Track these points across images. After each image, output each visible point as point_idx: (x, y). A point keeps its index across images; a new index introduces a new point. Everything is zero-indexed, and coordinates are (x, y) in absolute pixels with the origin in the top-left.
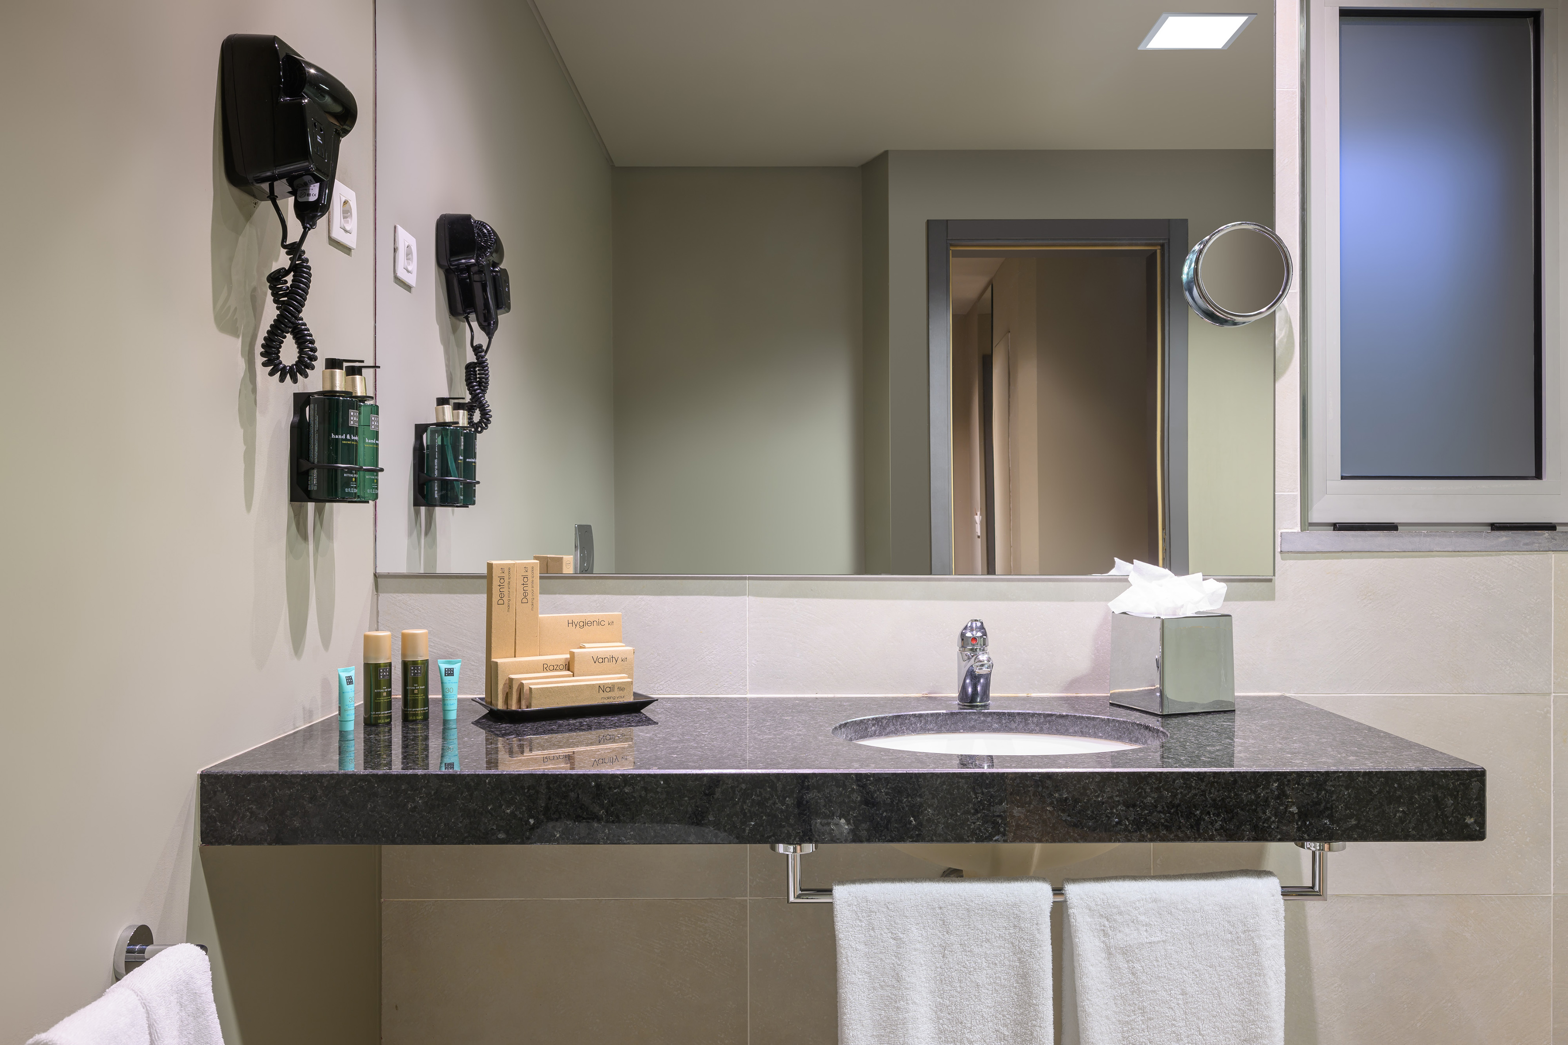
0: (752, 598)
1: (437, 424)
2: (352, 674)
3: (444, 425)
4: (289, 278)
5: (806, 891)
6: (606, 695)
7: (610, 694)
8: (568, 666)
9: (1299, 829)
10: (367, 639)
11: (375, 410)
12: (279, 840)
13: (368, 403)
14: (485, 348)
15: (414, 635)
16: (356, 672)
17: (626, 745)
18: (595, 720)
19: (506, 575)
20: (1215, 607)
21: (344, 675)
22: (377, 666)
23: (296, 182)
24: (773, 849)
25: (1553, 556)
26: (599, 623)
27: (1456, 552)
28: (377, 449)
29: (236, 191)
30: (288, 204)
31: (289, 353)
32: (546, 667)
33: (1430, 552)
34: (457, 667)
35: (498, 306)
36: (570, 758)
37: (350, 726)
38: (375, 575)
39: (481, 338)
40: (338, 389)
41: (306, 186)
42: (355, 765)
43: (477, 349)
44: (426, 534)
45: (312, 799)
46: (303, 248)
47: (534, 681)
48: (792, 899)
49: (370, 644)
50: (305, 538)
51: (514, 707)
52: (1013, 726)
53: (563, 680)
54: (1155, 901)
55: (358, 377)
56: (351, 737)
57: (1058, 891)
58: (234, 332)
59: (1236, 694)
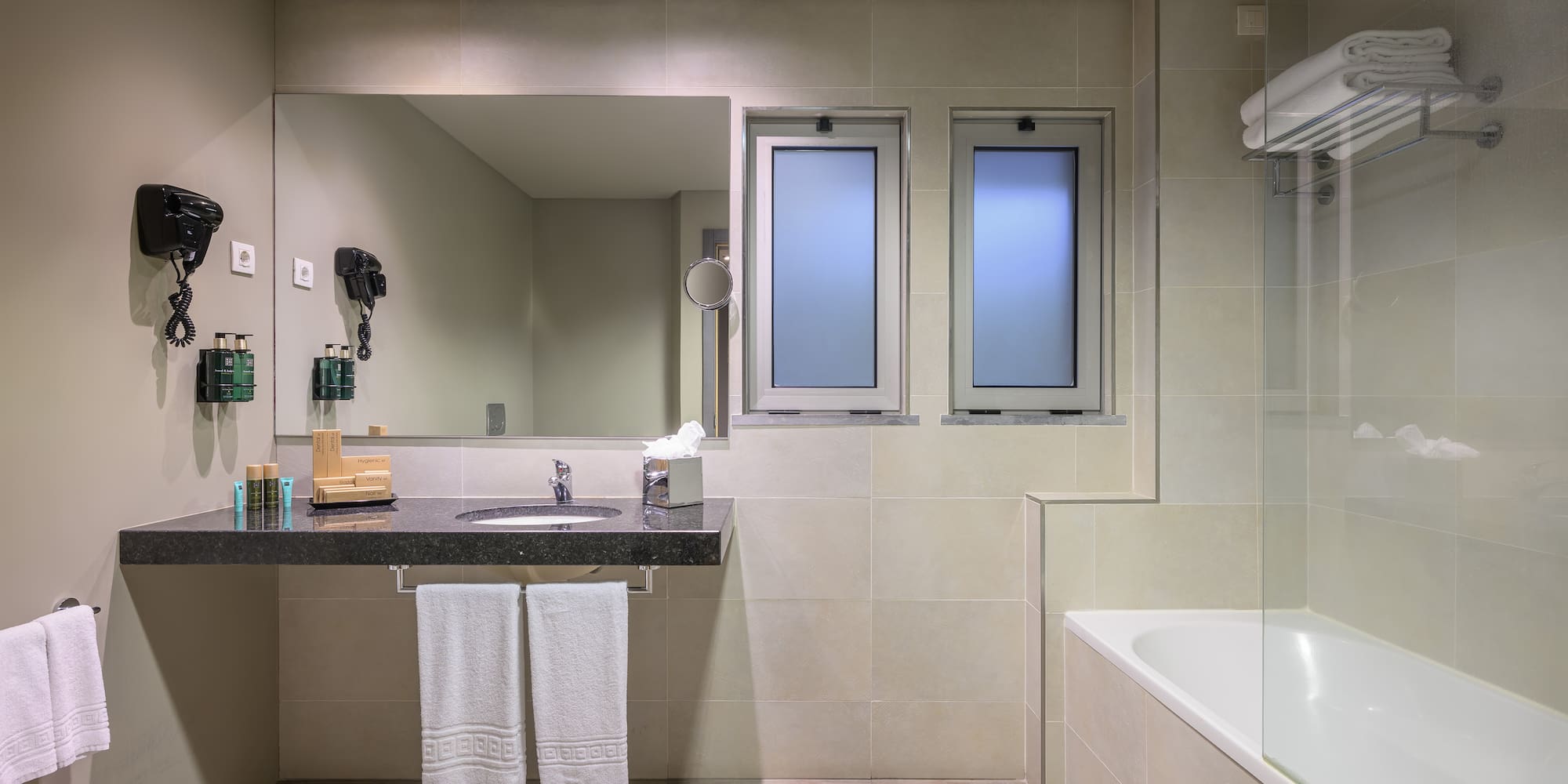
0: (465, 448)
1: (326, 358)
2: (241, 484)
3: (330, 358)
4: (180, 298)
5: (405, 587)
6: (370, 496)
7: (374, 496)
8: (354, 482)
9: (631, 559)
10: (248, 468)
11: (252, 356)
12: (156, 562)
13: (248, 353)
14: (368, 316)
15: (270, 466)
16: (243, 484)
17: (383, 521)
18: (360, 509)
19: (321, 437)
20: (693, 453)
21: (237, 485)
22: (253, 481)
23: (183, 252)
24: (388, 568)
25: (872, 427)
26: (377, 461)
27: (822, 425)
28: (253, 376)
29: (149, 258)
30: (180, 262)
31: (180, 332)
32: (341, 482)
33: (808, 426)
34: (291, 481)
35: (375, 294)
36: (355, 526)
37: (240, 510)
38: (275, 436)
39: (367, 311)
40: (222, 348)
41: (189, 254)
42: (242, 527)
43: (364, 317)
44: (325, 413)
45: (171, 543)
46: (188, 283)
47: (329, 490)
48: (399, 591)
49: (249, 470)
50: (210, 419)
51: (321, 502)
52: (575, 512)
53: (351, 489)
54: (566, 593)
55: (242, 340)
56: (241, 514)
57: (523, 588)
58: (149, 324)
59: (704, 497)
